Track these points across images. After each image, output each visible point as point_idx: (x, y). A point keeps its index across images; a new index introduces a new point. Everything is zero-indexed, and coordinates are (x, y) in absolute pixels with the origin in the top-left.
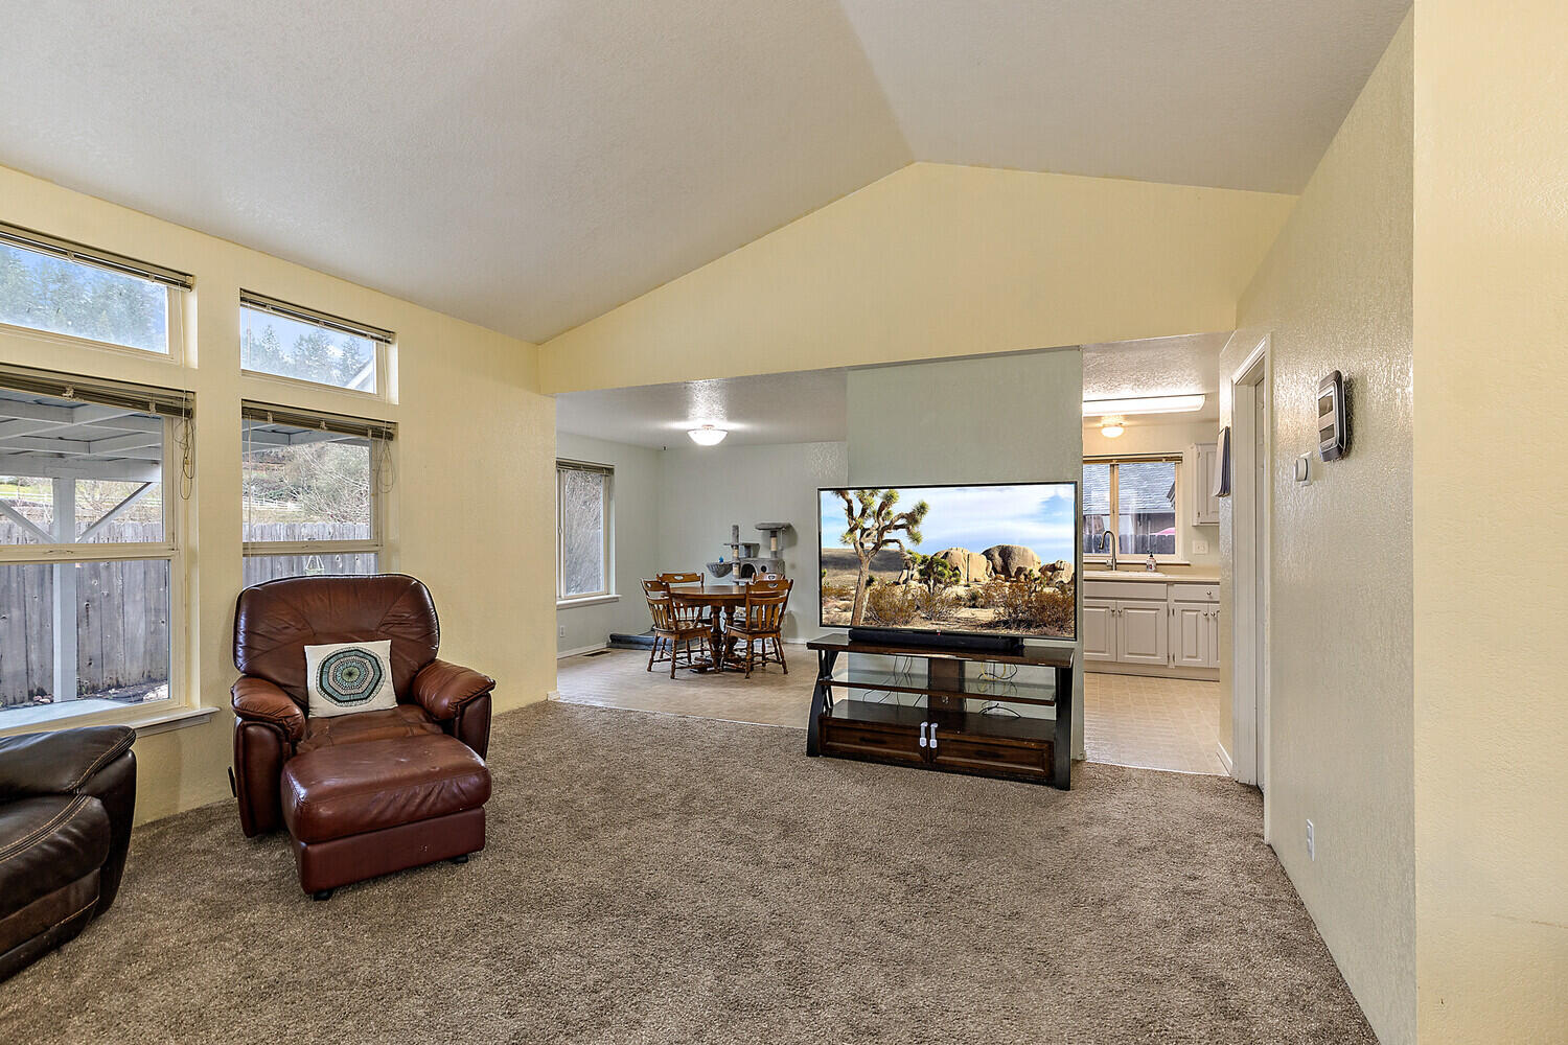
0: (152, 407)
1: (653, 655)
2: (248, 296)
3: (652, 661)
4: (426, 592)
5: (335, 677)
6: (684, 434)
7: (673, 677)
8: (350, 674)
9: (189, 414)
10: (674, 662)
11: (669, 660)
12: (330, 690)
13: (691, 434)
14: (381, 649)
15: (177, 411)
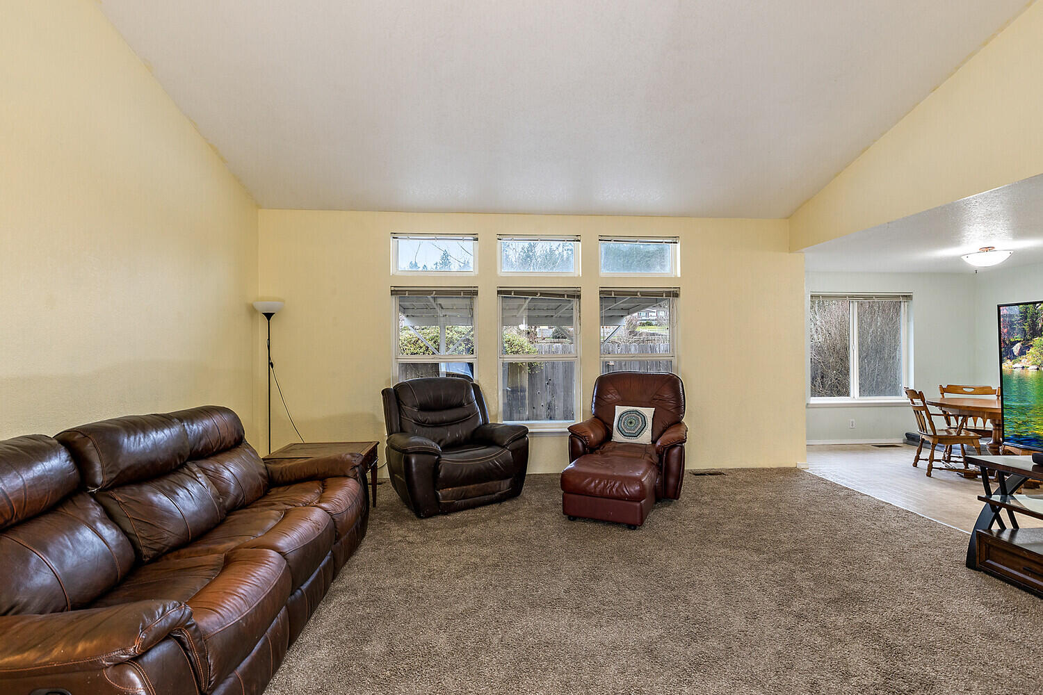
0: (566, 296)
1: (919, 453)
2: (602, 238)
3: (917, 459)
4: (681, 384)
5: (624, 423)
6: (958, 260)
7: (929, 475)
8: (631, 423)
9: (579, 297)
10: (931, 462)
11: (926, 460)
12: (621, 429)
13: (964, 258)
14: (648, 412)
15: (573, 296)
